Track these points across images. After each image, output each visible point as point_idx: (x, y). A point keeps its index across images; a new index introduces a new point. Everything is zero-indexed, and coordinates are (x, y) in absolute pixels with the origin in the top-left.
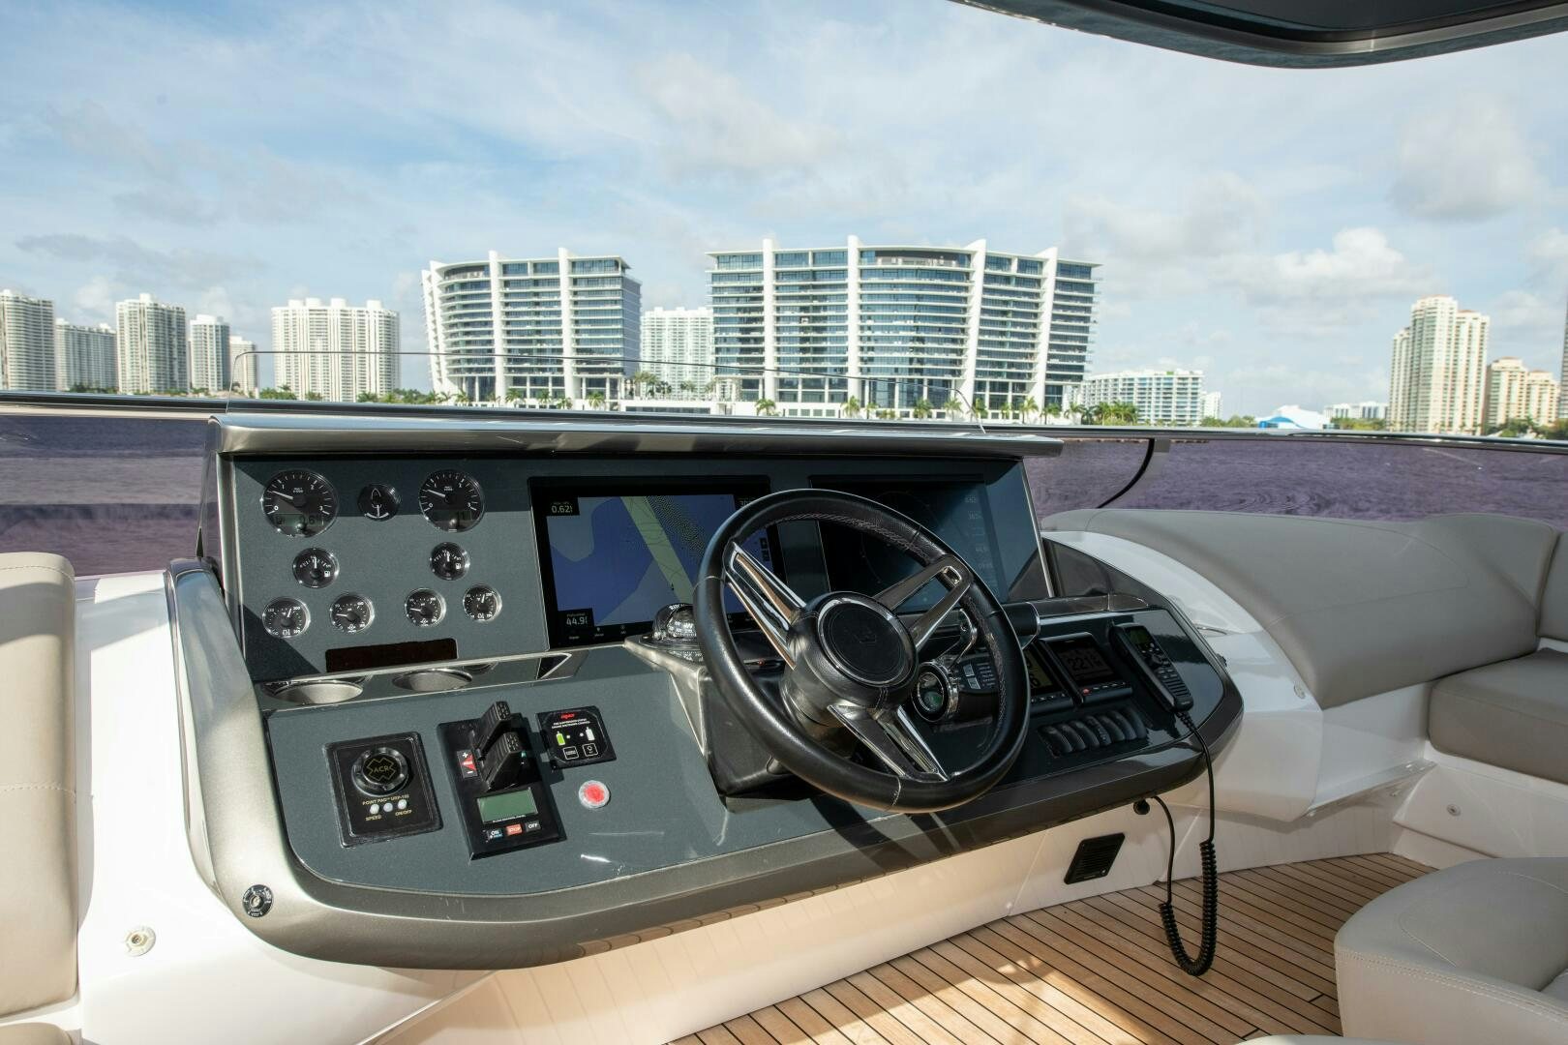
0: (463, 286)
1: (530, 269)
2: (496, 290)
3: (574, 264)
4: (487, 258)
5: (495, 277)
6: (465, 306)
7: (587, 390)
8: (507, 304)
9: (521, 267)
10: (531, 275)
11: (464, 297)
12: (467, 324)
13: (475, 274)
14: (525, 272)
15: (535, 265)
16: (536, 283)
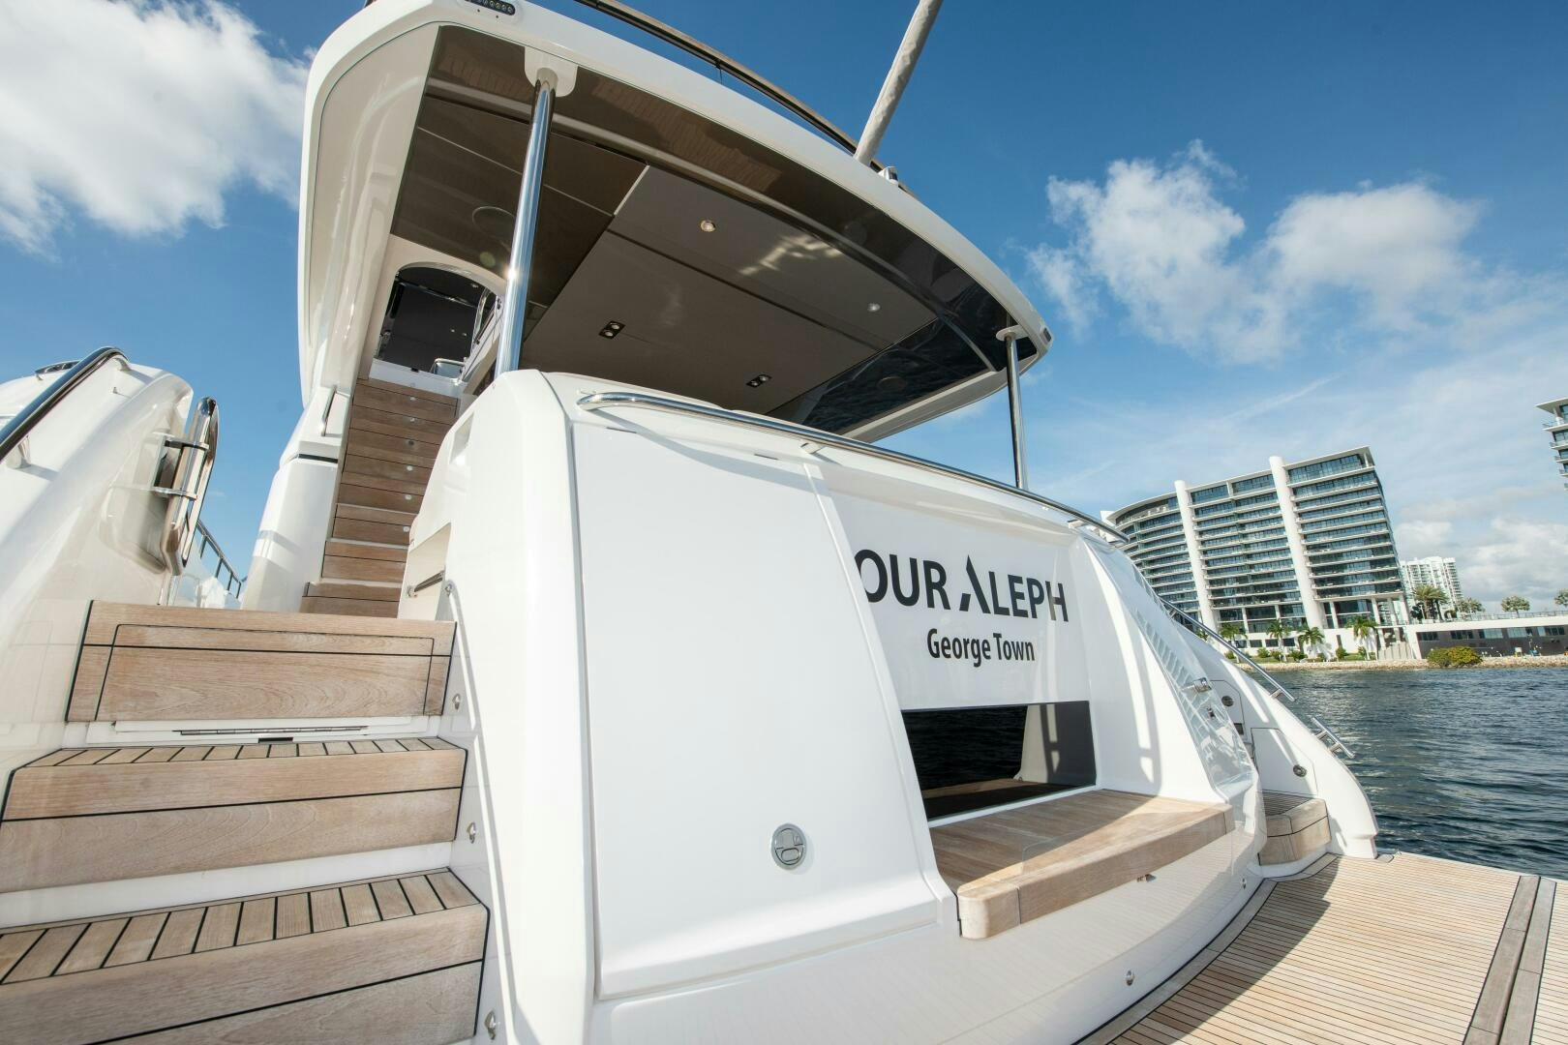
0: (1143, 524)
1: (1230, 490)
2: (1187, 520)
3: (1290, 472)
4: (1174, 488)
5: (1184, 506)
6: (1147, 544)
7: (1338, 617)
8: (1201, 533)
9: (1218, 490)
10: (1231, 496)
11: (1145, 535)
12: (1152, 562)
13: (1158, 509)
14: (1225, 494)
15: (1234, 485)
16: (1238, 503)
